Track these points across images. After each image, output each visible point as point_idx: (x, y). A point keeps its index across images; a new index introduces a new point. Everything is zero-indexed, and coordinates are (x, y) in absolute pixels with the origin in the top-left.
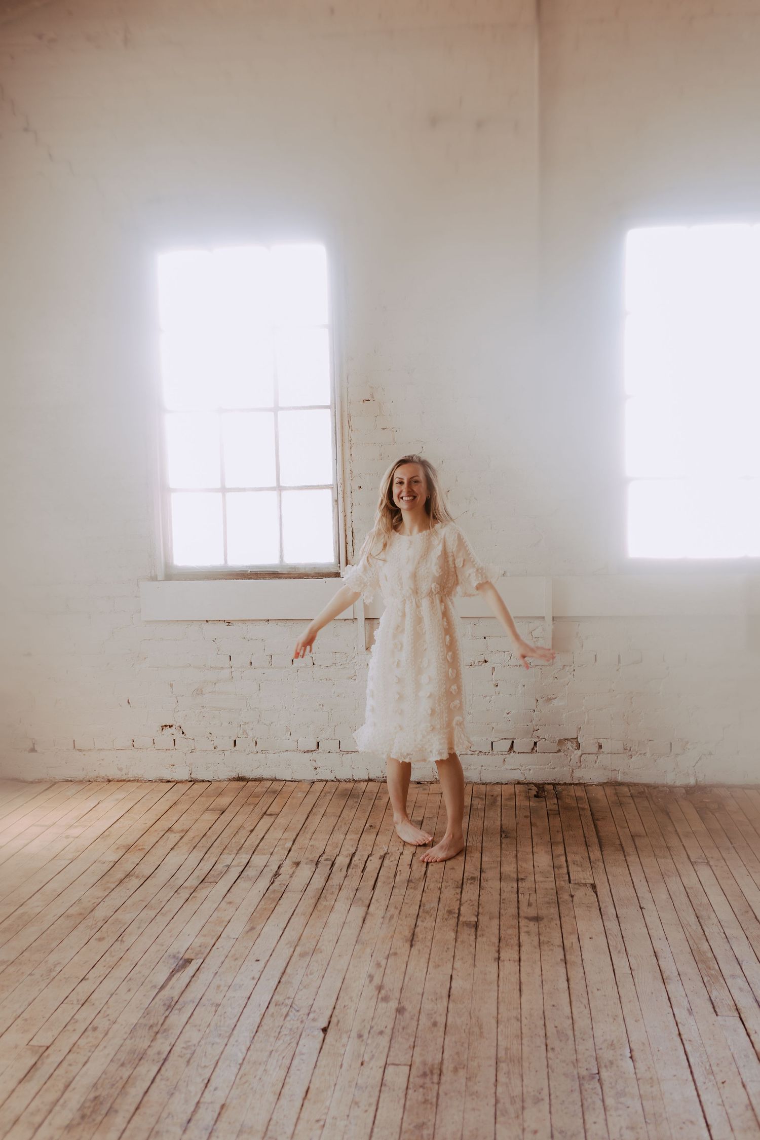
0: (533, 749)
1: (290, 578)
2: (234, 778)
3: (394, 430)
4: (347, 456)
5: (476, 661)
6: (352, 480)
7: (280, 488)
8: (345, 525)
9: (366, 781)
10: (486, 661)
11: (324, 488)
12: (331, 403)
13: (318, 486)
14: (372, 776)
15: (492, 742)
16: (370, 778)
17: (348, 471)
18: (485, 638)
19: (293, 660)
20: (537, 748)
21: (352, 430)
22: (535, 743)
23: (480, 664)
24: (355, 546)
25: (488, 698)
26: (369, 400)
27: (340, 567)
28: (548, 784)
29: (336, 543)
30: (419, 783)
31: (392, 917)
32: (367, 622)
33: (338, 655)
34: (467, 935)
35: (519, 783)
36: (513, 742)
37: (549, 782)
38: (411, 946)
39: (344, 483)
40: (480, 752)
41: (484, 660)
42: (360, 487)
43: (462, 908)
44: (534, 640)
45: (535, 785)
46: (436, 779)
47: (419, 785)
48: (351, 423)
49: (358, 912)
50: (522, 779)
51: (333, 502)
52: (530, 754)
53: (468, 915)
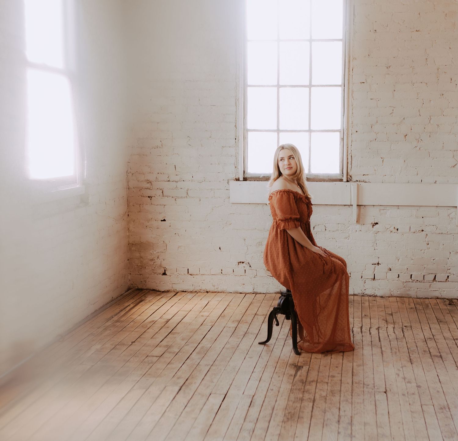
0: (447, 280)
1: (314, 181)
2: (278, 292)
3: (378, 100)
4: (351, 113)
5: (417, 231)
6: (352, 127)
7: (310, 131)
8: (347, 152)
9: (352, 295)
10: (423, 231)
11: (336, 132)
12: (342, 83)
13: (333, 130)
14: (356, 293)
15: (424, 276)
16: (355, 294)
17: (350, 122)
18: (423, 218)
19: (314, 227)
20: (449, 279)
21: (354, 99)
22: (448, 276)
23: (419, 232)
24: (352, 165)
25: (423, 251)
26: (364, 83)
27: (343, 176)
28: (454, 299)
29: (341, 162)
30: (382, 297)
31: (396, 353)
32: (358, 207)
33: (340, 225)
34: (437, 360)
35: (438, 298)
36: (435, 276)
37: (455, 298)
38: (412, 364)
39: (348, 129)
40: (417, 281)
41: (421, 230)
42: (357, 131)
43: (430, 350)
44: (451, 219)
45: (447, 299)
46: (392, 295)
47: (381, 298)
48: (353, 95)
49: (377, 351)
50: (440, 296)
51: (340, 139)
52: (445, 283)
53: (434, 352)
